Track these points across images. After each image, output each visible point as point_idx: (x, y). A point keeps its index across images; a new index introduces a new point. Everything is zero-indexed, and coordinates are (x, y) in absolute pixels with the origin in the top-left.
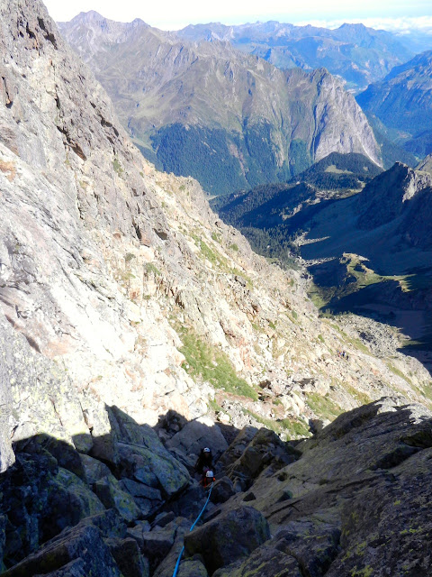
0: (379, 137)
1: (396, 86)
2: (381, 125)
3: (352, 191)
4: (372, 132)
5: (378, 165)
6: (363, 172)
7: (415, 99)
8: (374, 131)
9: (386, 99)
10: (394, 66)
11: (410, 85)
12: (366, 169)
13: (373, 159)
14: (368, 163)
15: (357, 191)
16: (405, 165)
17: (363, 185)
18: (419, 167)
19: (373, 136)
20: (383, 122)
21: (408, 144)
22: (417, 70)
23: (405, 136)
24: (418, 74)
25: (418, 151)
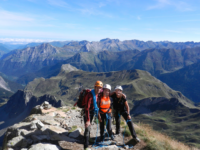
0: (6, 80)
1: (7, 61)
2: (5, 75)
3: (2, 104)
4: (2, 79)
5: (8, 90)
6: (3, 94)
7: (15, 65)
8: (3, 78)
9: (4, 66)
10: (3, 54)
11: (12, 60)
12: (4, 93)
13: (5, 88)
14: (4, 90)
15: (4, 103)
16: (22, 90)
17: (6, 100)
18: (25, 89)
19: (3, 80)
20: (5, 74)
21: (17, 80)
22: (13, 55)
23: (16, 78)
24: (14, 57)
25: (22, 83)
